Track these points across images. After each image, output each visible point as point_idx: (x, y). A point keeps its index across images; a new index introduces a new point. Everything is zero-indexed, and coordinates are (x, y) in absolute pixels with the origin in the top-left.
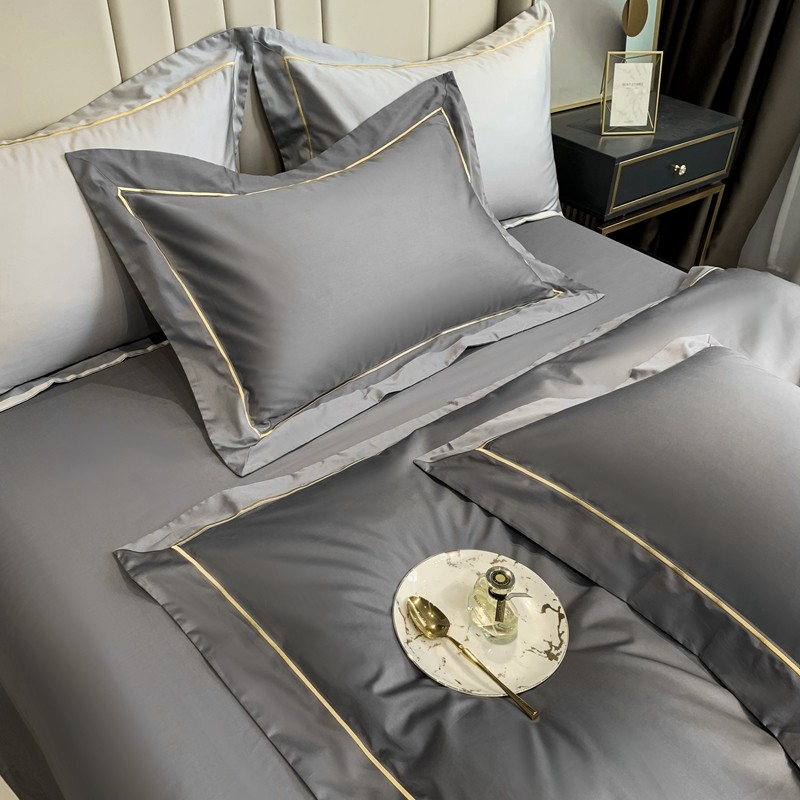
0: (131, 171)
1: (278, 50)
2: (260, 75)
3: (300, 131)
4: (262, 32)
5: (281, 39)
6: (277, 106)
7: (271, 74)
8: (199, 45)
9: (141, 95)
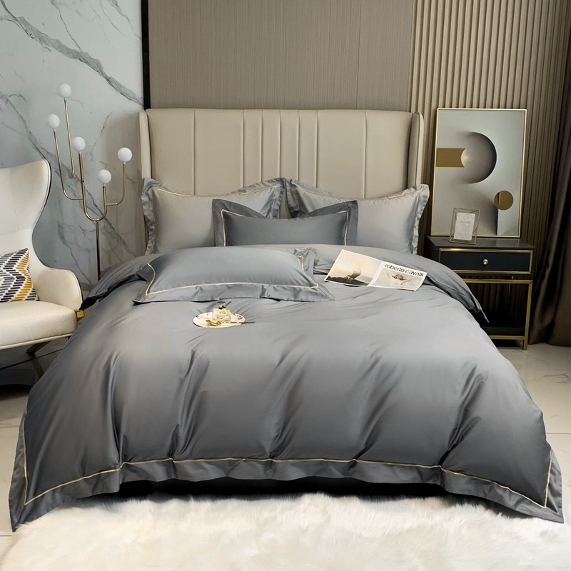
0: (227, 206)
1: (295, 186)
2: (288, 193)
3: (297, 212)
4: (291, 180)
5: (299, 184)
6: (292, 204)
7: (292, 193)
8: (268, 181)
9: (245, 191)
